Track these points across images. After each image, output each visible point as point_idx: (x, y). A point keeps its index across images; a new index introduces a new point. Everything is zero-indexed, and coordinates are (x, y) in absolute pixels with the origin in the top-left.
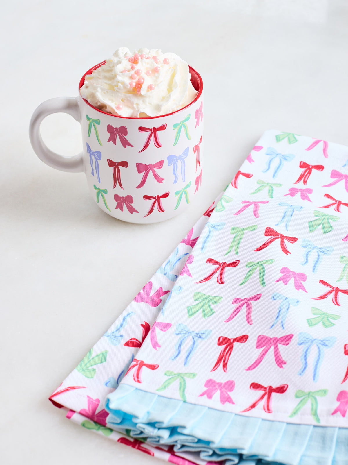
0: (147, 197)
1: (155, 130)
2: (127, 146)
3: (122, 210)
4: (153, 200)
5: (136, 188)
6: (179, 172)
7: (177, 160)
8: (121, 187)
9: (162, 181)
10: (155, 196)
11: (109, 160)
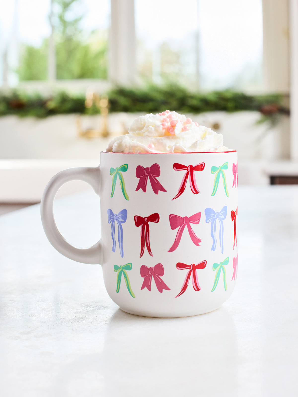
0: (180, 266)
1: (192, 169)
2: (160, 191)
3: (150, 289)
4: (188, 271)
5: (169, 251)
6: (217, 235)
7: (215, 217)
8: (150, 252)
9: (199, 243)
10: (190, 265)
11: (136, 217)
